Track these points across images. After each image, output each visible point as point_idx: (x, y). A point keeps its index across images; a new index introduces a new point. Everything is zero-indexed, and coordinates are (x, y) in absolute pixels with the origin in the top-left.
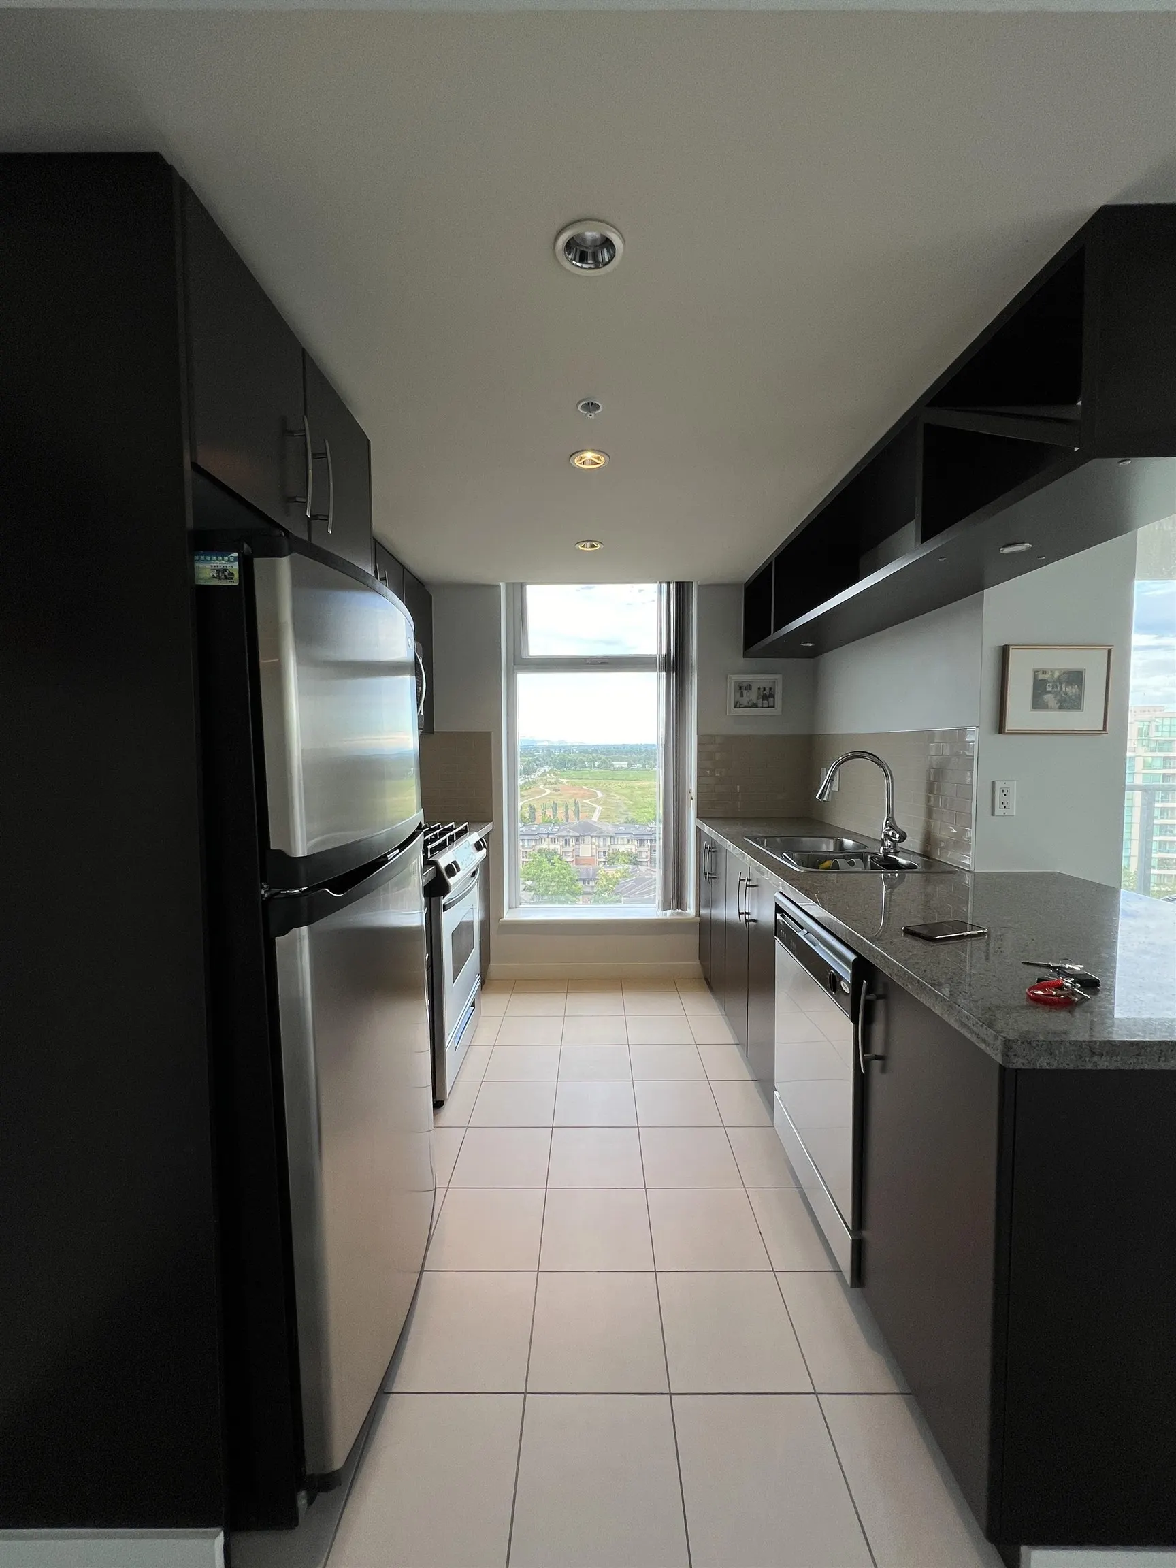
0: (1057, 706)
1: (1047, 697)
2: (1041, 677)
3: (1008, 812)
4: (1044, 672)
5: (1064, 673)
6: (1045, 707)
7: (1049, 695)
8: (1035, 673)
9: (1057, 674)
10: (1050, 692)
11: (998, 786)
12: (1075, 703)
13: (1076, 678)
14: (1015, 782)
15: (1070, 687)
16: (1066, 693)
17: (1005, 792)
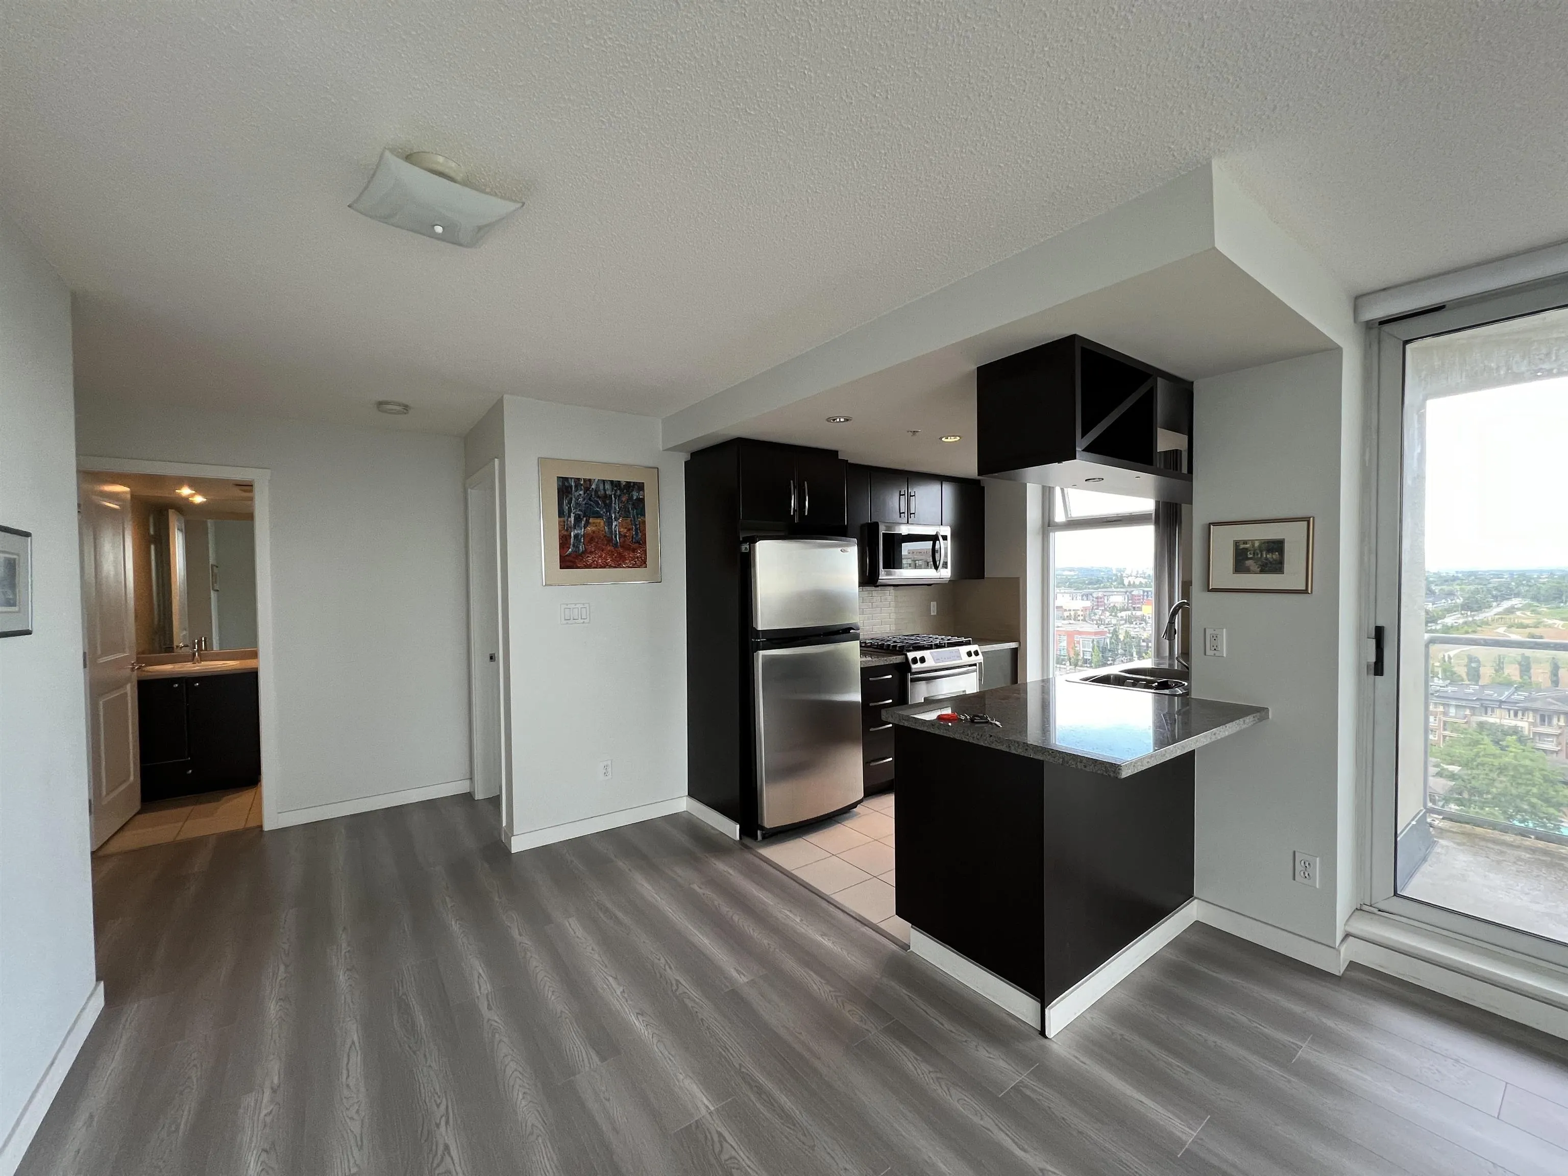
0: (1258, 570)
1: (1249, 563)
2: (1242, 546)
3: (1217, 653)
4: (1245, 542)
5: (1264, 543)
6: (1247, 571)
7: (1250, 561)
8: (1237, 544)
9: (1257, 544)
10: (1251, 559)
11: (1208, 632)
12: (1277, 567)
13: (1277, 546)
14: (1225, 630)
15: (1270, 554)
16: (1266, 559)
17: (1215, 638)
